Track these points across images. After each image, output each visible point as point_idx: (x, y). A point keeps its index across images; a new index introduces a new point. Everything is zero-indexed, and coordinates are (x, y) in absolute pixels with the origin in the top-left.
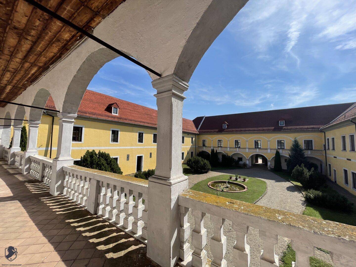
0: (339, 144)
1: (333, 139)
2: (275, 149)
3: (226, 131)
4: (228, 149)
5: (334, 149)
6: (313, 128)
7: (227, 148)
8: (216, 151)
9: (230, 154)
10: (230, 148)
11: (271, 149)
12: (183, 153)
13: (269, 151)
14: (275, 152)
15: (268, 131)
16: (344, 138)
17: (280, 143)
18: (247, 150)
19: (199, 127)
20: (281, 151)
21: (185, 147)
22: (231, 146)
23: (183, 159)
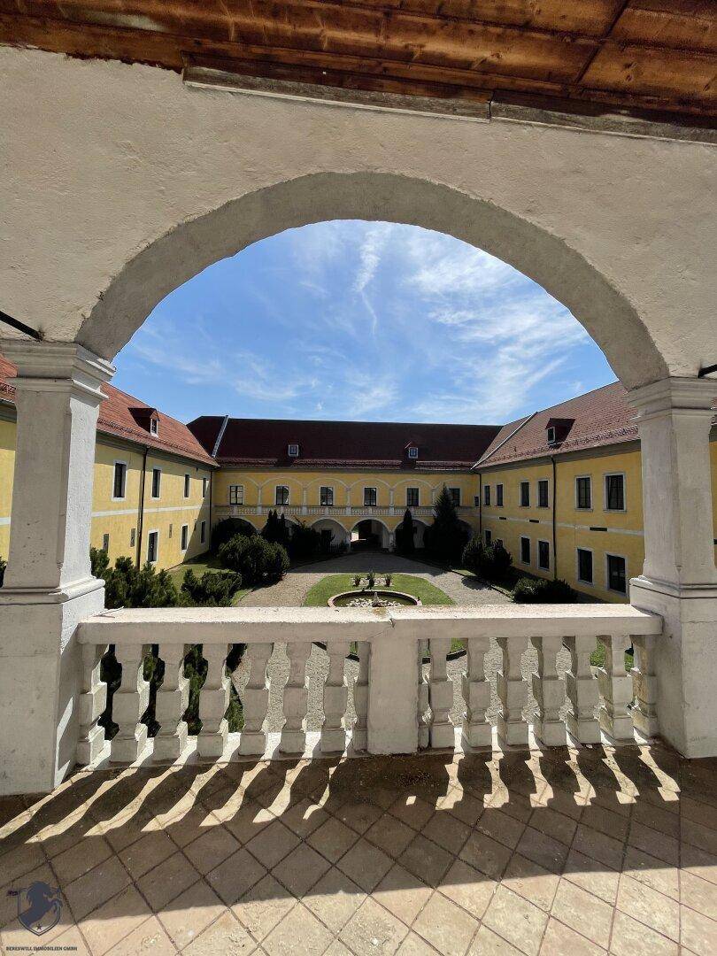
0: (513, 495)
1: (500, 488)
2: (402, 508)
3: (298, 464)
4: (305, 509)
5: (500, 503)
6: (462, 466)
7: (300, 507)
8: (283, 516)
9: (309, 525)
10: (309, 507)
11: (396, 508)
12: (185, 529)
13: (392, 510)
14: (402, 513)
15: (391, 469)
16: (525, 487)
17: (413, 495)
18: (348, 511)
19: (216, 447)
20: (412, 510)
21: (189, 508)
22: (310, 503)
23: (183, 548)
